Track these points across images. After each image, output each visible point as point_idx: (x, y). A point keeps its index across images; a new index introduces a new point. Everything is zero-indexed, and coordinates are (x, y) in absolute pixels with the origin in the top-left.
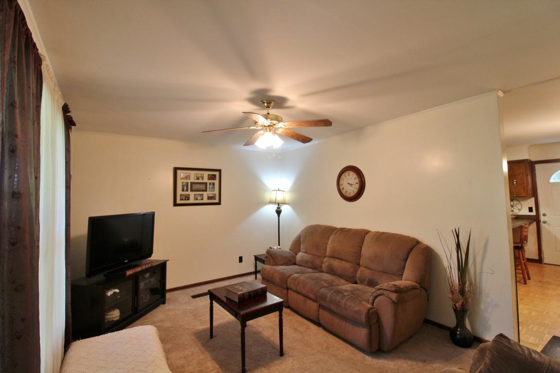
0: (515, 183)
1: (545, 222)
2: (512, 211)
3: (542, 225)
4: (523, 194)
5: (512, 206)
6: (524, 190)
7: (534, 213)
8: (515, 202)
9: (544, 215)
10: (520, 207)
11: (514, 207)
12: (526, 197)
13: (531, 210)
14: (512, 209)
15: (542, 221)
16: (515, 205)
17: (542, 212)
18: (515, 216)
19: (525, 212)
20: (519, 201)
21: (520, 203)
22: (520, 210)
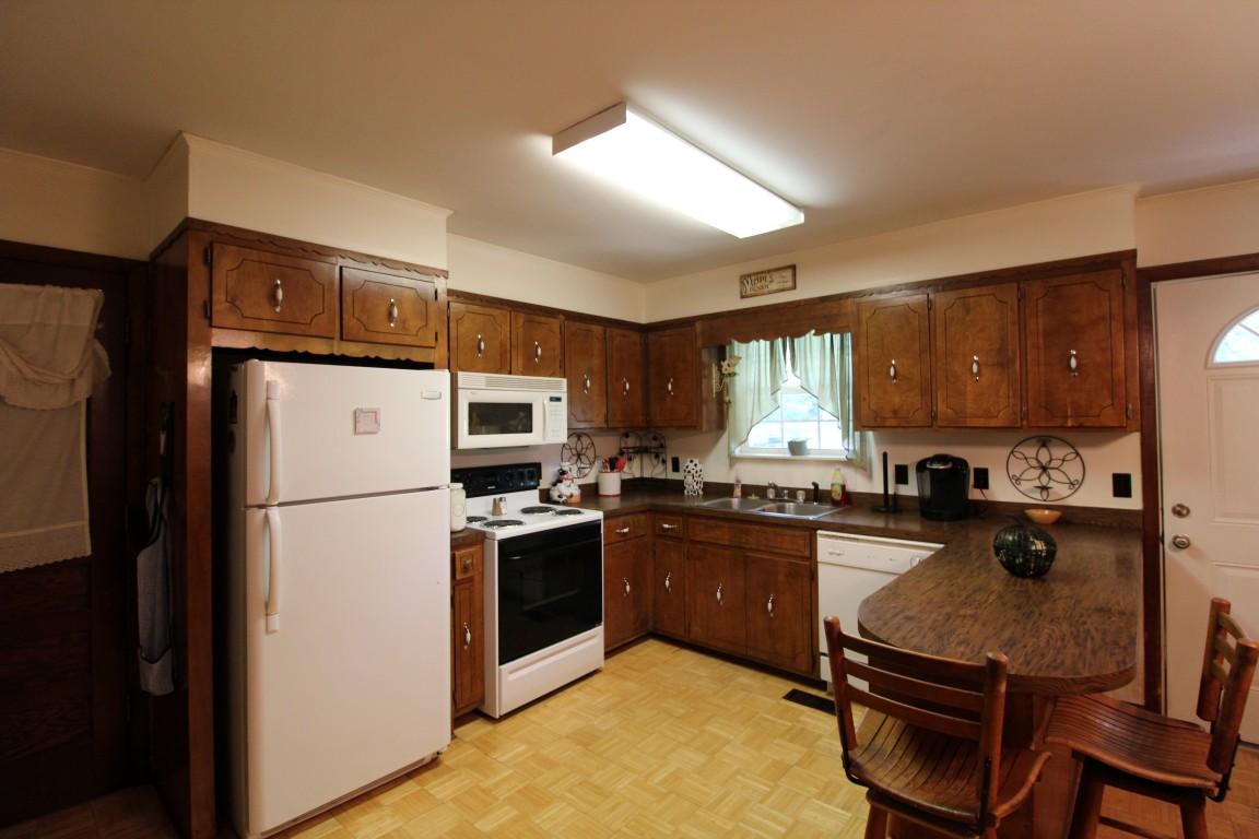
0: (1073, 363)
1: (1181, 545)
2: (1044, 488)
3: (1171, 557)
4: (1109, 417)
5: (1044, 469)
6: (1113, 395)
7: (1135, 502)
8: (1059, 452)
9: (1180, 511)
10: (1076, 475)
11: (1038, 472)
12: (1107, 432)
13: (1121, 485)
14: (1044, 480)
15: (1168, 540)
16: (1055, 464)
17: (1170, 497)
18: (1056, 514)
19: (1097, 495)
20: (1073, 447)
21: (1078, 454)
22: (1074, 485)
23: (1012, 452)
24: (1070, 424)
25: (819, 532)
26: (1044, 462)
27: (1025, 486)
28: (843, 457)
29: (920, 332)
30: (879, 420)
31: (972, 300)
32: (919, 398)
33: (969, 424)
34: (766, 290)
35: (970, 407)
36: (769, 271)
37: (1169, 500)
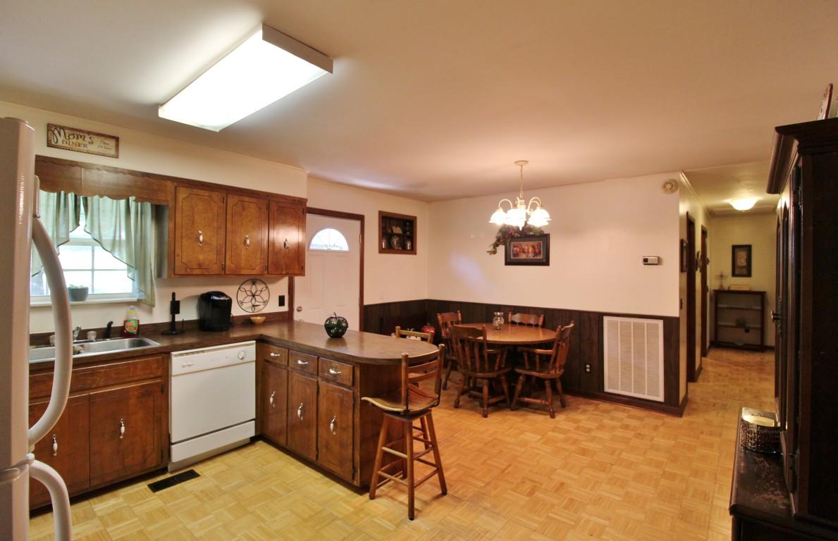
2: (254, 306)
4: (297, 270)
5: (253, 296)
6: (298, 260)
7: (285, 308)
8: (260, 287)
9: (300, 309)
10: (266, 298)
11: (251, 298)
13: (281, 302)
14: (253, 301)
16: (258, 293)
17: (297, 303)
18: (263, 318)
19: (273, 307)
20: (265, 284)
21: (267, 287)
22: (265, 303)
23: (239, 288)
24: (284, 273)
25: (173, 353)
26: (253, 292)
27: (244, 306)
28: (135, 299)
29: (218, 215)
30: (188, 270)
31: (246, 203)
32: (215, 256)
33: (242, 273)
34: (82, 148)
35: (243, 263)
36: (89, 133)
37: (296, 306)
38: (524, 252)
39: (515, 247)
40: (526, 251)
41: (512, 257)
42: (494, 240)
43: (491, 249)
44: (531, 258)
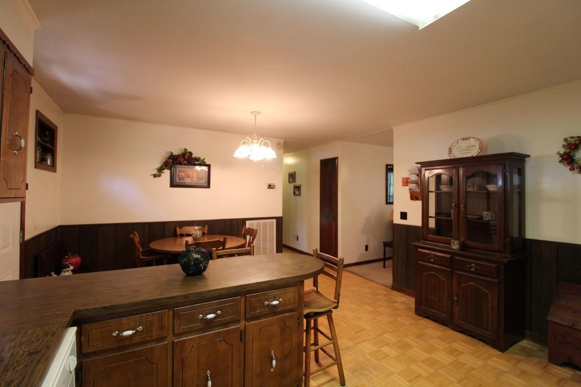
38: (189, 177)
39: (180, 172)
40: (190, 176)
41: (178, 181)
42: (158, 165)
43: (155, 172)
44: (195, 182)
